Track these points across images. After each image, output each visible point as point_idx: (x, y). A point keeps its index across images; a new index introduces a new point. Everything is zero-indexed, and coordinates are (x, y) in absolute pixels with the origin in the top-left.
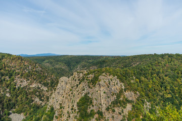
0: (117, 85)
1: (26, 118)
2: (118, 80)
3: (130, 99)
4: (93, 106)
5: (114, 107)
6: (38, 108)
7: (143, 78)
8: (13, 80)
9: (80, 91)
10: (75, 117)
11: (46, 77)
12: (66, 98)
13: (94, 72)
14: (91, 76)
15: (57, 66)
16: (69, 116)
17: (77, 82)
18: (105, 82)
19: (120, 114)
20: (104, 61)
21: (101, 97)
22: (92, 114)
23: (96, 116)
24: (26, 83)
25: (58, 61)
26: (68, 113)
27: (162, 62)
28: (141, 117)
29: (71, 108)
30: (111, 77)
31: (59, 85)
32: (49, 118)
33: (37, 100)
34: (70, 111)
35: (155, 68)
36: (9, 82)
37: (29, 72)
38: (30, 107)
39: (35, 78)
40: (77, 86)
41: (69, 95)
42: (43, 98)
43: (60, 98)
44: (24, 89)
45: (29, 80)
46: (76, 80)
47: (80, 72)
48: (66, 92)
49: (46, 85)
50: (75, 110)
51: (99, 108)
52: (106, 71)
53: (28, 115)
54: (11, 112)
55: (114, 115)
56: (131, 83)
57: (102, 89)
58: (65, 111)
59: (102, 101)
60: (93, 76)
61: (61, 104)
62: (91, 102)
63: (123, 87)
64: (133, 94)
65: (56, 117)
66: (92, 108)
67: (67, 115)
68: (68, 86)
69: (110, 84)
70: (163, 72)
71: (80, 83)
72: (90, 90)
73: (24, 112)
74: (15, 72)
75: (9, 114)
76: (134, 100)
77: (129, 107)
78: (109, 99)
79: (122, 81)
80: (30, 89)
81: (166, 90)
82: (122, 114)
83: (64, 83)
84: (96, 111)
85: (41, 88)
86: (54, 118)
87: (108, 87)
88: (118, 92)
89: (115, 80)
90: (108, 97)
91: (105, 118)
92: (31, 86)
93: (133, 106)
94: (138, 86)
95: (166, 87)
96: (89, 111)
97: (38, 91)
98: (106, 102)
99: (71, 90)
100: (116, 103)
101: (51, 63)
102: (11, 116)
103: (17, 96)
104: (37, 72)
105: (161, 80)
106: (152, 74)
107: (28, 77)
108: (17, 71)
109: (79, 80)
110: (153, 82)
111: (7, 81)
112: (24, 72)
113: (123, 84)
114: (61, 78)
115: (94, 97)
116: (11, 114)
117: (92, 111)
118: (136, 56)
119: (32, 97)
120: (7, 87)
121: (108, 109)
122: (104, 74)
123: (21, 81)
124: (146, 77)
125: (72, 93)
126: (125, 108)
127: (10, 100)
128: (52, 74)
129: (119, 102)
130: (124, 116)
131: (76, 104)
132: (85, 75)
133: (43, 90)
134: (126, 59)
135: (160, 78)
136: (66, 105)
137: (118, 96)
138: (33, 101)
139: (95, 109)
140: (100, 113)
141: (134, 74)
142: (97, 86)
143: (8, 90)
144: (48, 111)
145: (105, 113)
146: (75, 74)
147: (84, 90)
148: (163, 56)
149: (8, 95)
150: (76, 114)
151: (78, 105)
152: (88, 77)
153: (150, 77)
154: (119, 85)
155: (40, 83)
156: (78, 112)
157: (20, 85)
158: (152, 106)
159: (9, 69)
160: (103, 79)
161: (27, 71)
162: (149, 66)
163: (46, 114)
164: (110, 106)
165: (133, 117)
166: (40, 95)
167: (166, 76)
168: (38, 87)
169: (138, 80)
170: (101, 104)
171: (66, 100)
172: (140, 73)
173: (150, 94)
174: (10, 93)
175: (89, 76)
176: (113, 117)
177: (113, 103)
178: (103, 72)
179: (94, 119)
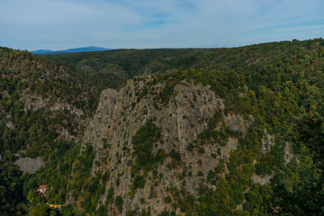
0: (211, 103)
1: (46, 164)
2: (213, 93)
3: (236, 128)
4: (162, 142)
5: (202, 143)
6: (68, 147)
7: (264, 89)
8: (18, 97)
9: (138, 115)
10: (129, 163)
11: (79, 91)
12: (115, 129)
13: (166, 78)
14: (160, 86)
15: (104, 71)
16: (120, 162)
17: (134, 98)
18: (186, 97)
19: (214, 156)
21: (177, 125)
22: (160, 157)
23: (169, 160)
24: (41, 102)
26: (117, 155)
27: (306, 56)
28: (255, 162)
29: (122, 146)
30: (198, 87)
31: (100, 104)
32: (85, 165)
33: (65, 133)
34: (122, 152)
35: (290, 67)
36: (9, 101)
37: (47, 82)
38: (53, 146)
39: (58, 93)
40: (134, 105)
41: (120, 123)
42: (75, 130)
43: (104, 129)
44: (38, 114)
45: (47, 97)
46: (131, 95)
47: (140, 80)
48: (114, 117)
49: (79, 105)
50: (129, 150)
51: (175, 146)
52: (190, 76)
53: (49, 161)
54: (17, 155)
55: (201, 158)
56: (238, 99)
57: (179, 110)
58: (113, 153)
59: (179, 132)
60: (163, 86)
61: (105, 140)
62: (159, 136)
63: (223, 107)
64: (241, 119)
65: (96, 162)
66: (160, 147)
67: (116, 160)
68: (118, 107)
69: (195, 101)
70: (306, 76)
71: (138, 100)
72: (158, 112)
73: (42, 154)
74: (19, 83)
75: (15, 159)
76: (244, 130)
77: (232, 143)
78: (193, 130)
79: (219, 93)
80: (50, 113)
81: (307, 111)
82: (218, 157)
83: (109, 101)
84: (167, 152)
85: (72, 112)
86: (94, 165)
87: (193, 106)
88: (211, 115)
89: (207, 93)
90: (192, 126)
91: (184, 163)
92: (52, 109)
93: (240, 141)
94: (252, 104)
95: (308, 106)
96: (154, 151)
97: (65, 118)
98: (187, 135)
99: (122, 114)
100: (207, 136)
101: (93, 65)
102: (17, 162)
103: (28, 127)
104: (61, 81)
105: (301, 92)
106: (283, 80)
107: (44, 91)
108: (23, 81)
109: (137, 94)
110: (284, 95)
111: (7, 99)
112: (36, 82)
113: (221, 101)
114: (104, 92)
115: (165, 126)
116: (18, 158)
117: (160, 151)
118: (255, 45)
119: (55, 129)
120: (8, 111)
121: (190, 148)
122: (184, 81)
123: (33, 100)
124: (270, 86)
125: (124, 120)
126: (223, 145)
127: (14, 135)
128: (90, 86)
129: (212, 134)
130: (221, 161)
131: (130, 139)
132: (148, 84)
133: (74, 115)
134: (236, 53)
135: (298, 87)
136: (113, 142)
137: (212, 124)
138: (57, 135)
139: (166, 148)
140: (176, 156)
141: (247, 80)
142: (171, 105)
143: (9, 116)
144: (83, 153)
145: (184, 155)
146: (130, 83)
147: (146, 113)
148: (308, 44)
149: (9, 125)
150: (130, 158)
151: (135, 141)
152: (153, 89)
153: (278, 85)
154: (214, 102)
155: (69, 102)
156: (133, 154)
157: (32, 107)
158: (277, 142)
159: (9, 78)
160: (183, 91)
161: (43, 81)
162: (279, 66)
163: (79, 158)
164: (195, 142)
165: (239, 163)
166: (70, 125)
167: (311, 83)
168: (66, 109)
169: (253, 93)
170: (177, 139)
171: (115, 133)
172: (260, 78)
173: (275, 119)
174: (14, 122)
175: (155, 87)
176: (200, 162)
177: (201, 136)
178: (183, 78)
179: (163, 167)
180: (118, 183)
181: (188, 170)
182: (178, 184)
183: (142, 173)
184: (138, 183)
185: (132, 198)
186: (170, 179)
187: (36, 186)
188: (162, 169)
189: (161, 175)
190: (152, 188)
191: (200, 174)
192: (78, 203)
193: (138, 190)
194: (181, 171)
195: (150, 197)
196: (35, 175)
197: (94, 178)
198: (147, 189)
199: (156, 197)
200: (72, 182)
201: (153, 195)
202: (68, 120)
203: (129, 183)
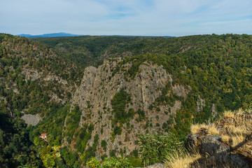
0: (163, 77)
1: (43, 119)
2: (165, 71)
3: (179, 95)
4: (132, 104)
5: (159, 105)
6: (57, 107)
7: (196, 68)
8: (20, 71)
9: (114, 85)
10: (110, 118)
11: (64, 67)
12: (96, 94)
13: (132, 60)
14: (128, 65)
15: (77, 52)
16: (101, 117)
17: (110, 73)
18: (147, 73)
19: (166, 113)
20: (142, 45)
21: (142, 92)
22: (131, 114)
23: (137, 116)
24: (37, 75)
25: (77, 44)
26: (99, 112)
27: (223, 46)
28: (192, 117)
29: (102, 106)
30: (155, 66)
31: (84, 77)
32: (75, 119)
33: (55, 97)
34: (102, 111)
35: (213, 53)
36: (15, 74)
37: (41, 60)
38: (47, 106)
39: (49, 68)
40: (110, 78)
41: (99, 91)
42: (62, 95)
43: (87, 95)
44: (36, 83)
45: (41, 71)
46: (107, 71)
47: (113, 60)
48: (95, 86)
49: (65, 77)
50: (109, 109)
51: (140, 106)
52: (149, 58)
53: (45, 116)
54: (22, 112)
55: (158, 114)
56: (181, 75)
57: (143, 82)
58: (95, 111)
59: (143, 97)
60: (131, 65)
61: (88, 102)
62: (130, 100)
63: (171, 80)
64: (183, 88)
65: (83, 118)
66: (130, 107)
67: (98, 116)
68: (97, 79)
69: (153, 76)
70: (223, 60)
71: (113, 75)
72: (128, 83)
73: (40, 112)
74: (20, 61)
75: (21, 115)
76: (185, 96)
77: (178, 104)
78: (152, 96)
79: (169, 71)
80: (43, 82)
81: (225, 83)
82: (169, 114)
83: (91, 74)
84: (135, 110)
85: (59, 82)
86: (81, 119)
87: (152, 80)
88: (164, 86)
89: (161, 70)
90: (152, 93)
91: (147, 118)
92: (45, 79)
93: (183, 103)
94: (190, 79)
95: (226, 80)
96: (127, 110)
97: (55, 86)
98: (148, 99)
99: (101, 84)
100: (161, 100)
102: (23, 118)
103: (28, 93)
104: (51, 60)
105: (221, 70)
106: (208, 62)
107: (40, 66)
108: (24, 59)
109: (112, 71)
110: (210, 72)
111: (12, 72)
112: (33, 60)
113: (170, 76)
114: (87, 68)
115: (133, 93)
116: (23, 114)
117: (130, 110)
118: (186, 37)
119: (47, 94)
120: (14, 81)
121: (151, 108)
122: (146, 62)
123: (31, 73)
124: (200, 66)
125: (103, 88)
126: (172, 106)
127: (19, 98)
128: (71, 63)
129: (165, 98)
130: (171, 116)
131: (109, 101)
132: (119, 63)
133: (61, 84)
134: (173, 42)
135: (219, 67)
136: (95, 104)
137: (164, 92)
138: (49, 98)
140: (141, 113)
141: (186, 62)
142: (137, 78)
143: (15, 85)
144: (72, 111)
145: (147, 112)
146: (106, 63)
147: (119, 84)
148: (224, 37)
149: (16, 91)
150: (110, 114)
151: (113, 103)
152: (124, 67)
153: (206, 66)
154: (166, 77)
155: (57, 75)
156: (112, 112)
157: (31, 78)
158: (206, 104)
159: (13, 57)
160: (145, 69)
161: (38, 59)
162: (205, 52)
163: (70, 115)
164: (154, 104)
165: (182, 118)
166: (58, 91)
167: (227, 65)
168: (55, 80)
169: (190, 70)
170: (142, 102)
171: (96, 97)
172: (194, 60)
173: (205, 89)
174: (19, 89)
175: (125, 65)
176: (157, 117)
177: (157, 100)
178: (145, 60)
179: (133, 120)
180: (102, 132)
181: (150, 123)
182: (143, 132)
183: (118, 125)
184: (117, 131)
185: (113, 142)
186: (138, 128)
187: (39, 134)
188: (132, 122)
189: (132, 126)
190: (126, 135)
191: (158, 125)
192: (72, 145)
193: (117, 136)
194: (145, 123)
195: (126, 141)
196: (37, 126)
197: (82, 129)
198: (123, 135)
199: (129, 140)
200: (66, 131)
201: (127, 139)
202: (57, 87)
203: (111, 131)
